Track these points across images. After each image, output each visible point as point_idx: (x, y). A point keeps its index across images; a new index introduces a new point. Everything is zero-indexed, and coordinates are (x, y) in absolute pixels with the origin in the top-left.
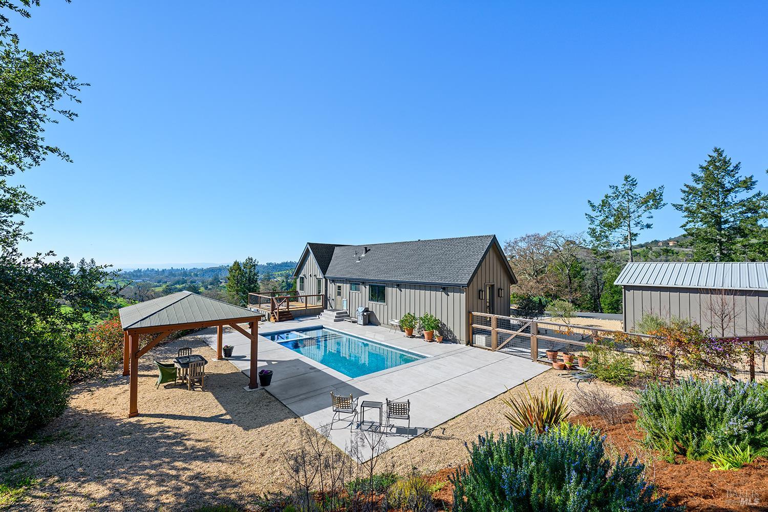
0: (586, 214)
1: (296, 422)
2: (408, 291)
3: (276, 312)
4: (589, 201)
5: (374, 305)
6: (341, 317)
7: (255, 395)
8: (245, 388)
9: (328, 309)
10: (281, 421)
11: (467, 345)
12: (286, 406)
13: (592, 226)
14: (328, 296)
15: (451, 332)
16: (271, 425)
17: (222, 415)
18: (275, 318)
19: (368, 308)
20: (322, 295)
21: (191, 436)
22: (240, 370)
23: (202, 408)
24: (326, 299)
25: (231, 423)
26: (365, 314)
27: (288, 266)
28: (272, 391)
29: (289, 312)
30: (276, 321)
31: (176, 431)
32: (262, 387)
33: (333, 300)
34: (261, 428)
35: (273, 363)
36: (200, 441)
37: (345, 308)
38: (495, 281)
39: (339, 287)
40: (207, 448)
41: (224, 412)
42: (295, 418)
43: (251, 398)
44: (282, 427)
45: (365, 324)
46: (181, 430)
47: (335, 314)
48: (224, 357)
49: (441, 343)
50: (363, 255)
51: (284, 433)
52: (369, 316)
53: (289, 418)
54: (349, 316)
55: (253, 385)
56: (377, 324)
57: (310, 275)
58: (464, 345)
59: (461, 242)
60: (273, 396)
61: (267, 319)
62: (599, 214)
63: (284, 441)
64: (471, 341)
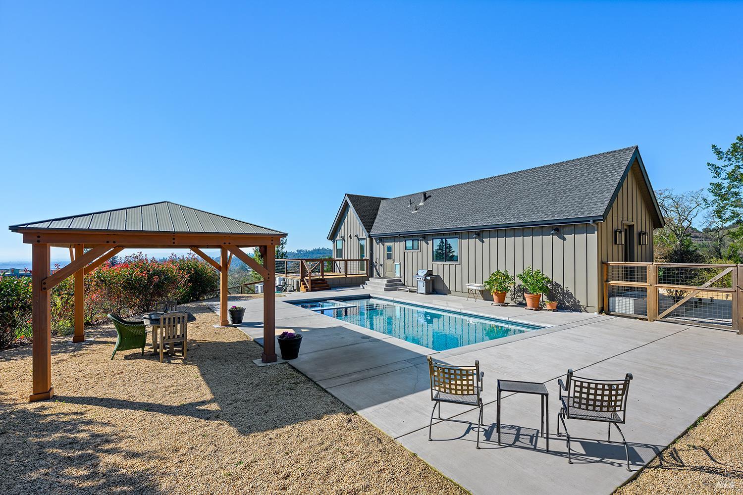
0: (709, 164)
1: (350, 421)
2: (494, 240)
3: (307, 280)
4: (714, 146)
5: (441, 267)
6: (393, 285)
7: (272, 372)
8: (255, 361)
9: (375, 276)
10: (319, 417)
11: (600, 312)
12: (326, 392)
13: (717, 181)
14: (374, 261)
15: (570, 295)
16: (298, 426)
17: (203, 403)
18: (306, 287)
19: (432, 271)
20: (367, 260)
21: (122, 445)
22: (252, 339)
23: (171, 389)
24: (371, 265)
25: (217, 418)
26: (429, 278)
27: (320, 254)
28: (300, 367)
29: (323, 280)
30: (307, 291)
31: (97, 429)
32: (284, 361)
33: (381, 265)
34: (276, 431)
35: (303, 330)
36: (134, 455)
37: (398, 275)
38: (635, 220)
39: (389, 249)
40: (143, 475)
41: (209, 396)
42: (347, 413)
43: (262, 375)
44: (322, 430)
45: (428, 293)
46: (108, 430)
47: (385, 281)
48: (230, 323)
49: (554, 311)
50: (421, 204)
51: (328, 443)
52: (433, 281)
53: (335, 412)
54: (404, 285)
55: (268, 357)
56: (445, 291)
57: (350, 236)
58: (596, 313)
59: (577, 165)
60: (304, 375)
61: (295, 288)
62: (727, 163)
63: (326, 464)
64: (606, 308)
